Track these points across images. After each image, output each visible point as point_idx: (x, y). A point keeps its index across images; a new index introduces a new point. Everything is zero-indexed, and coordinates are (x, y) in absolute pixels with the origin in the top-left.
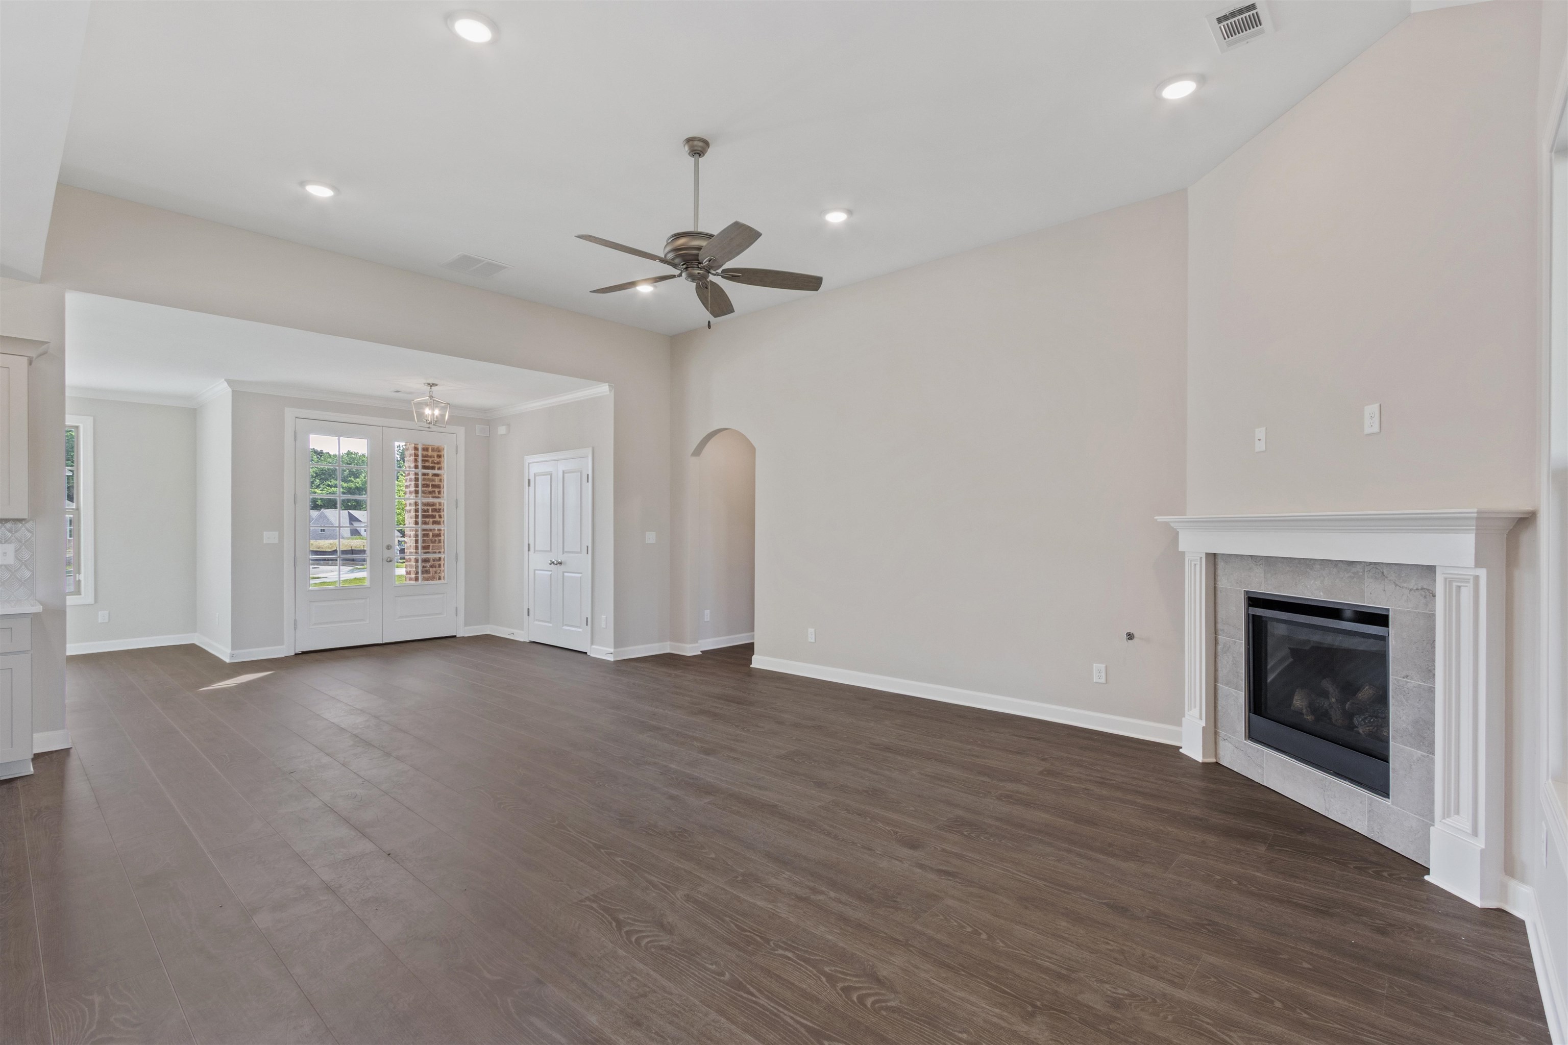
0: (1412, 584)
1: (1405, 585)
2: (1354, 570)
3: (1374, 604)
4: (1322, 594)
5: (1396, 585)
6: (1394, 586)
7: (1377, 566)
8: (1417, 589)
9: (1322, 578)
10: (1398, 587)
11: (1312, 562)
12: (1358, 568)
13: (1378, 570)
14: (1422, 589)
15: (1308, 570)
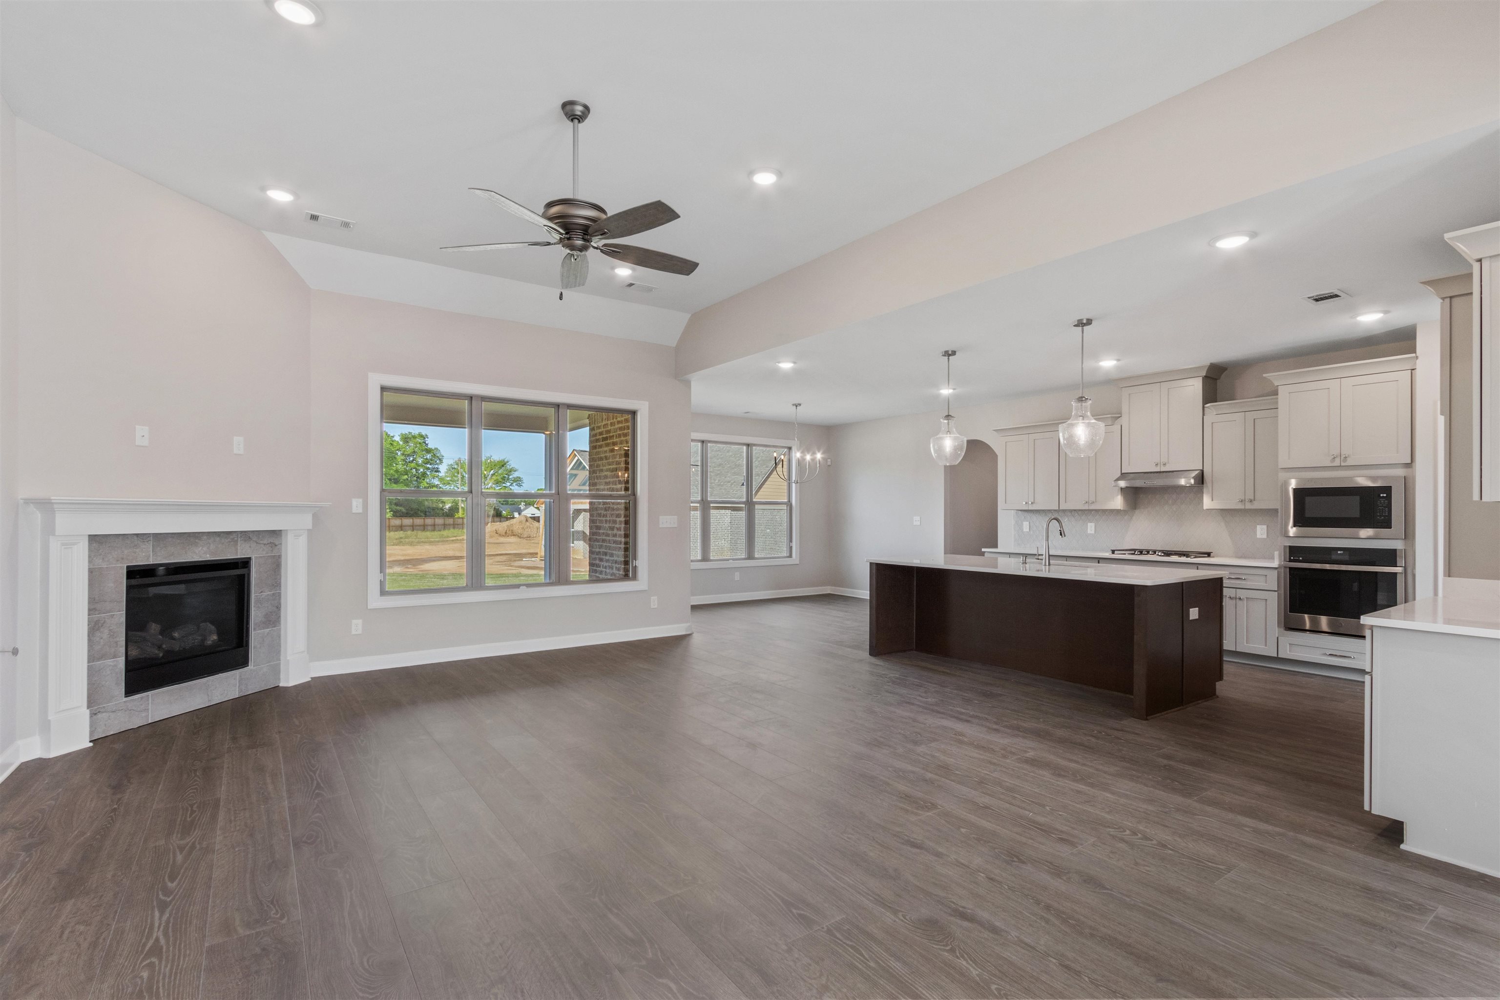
0: (265, 542)
1: (261, 542)
2: (232, 537)
3: (244, 555)
4: (208, 556)
5: (257, 543)
6: (255, 544)
7: (246, 533)
8: (268, 544)
9: (208, 545)
10: (258, 544)
11: (201, 534)
12: (234, 535)
13: (246, 535)
14: (271, 543)
15: (197, 541)
